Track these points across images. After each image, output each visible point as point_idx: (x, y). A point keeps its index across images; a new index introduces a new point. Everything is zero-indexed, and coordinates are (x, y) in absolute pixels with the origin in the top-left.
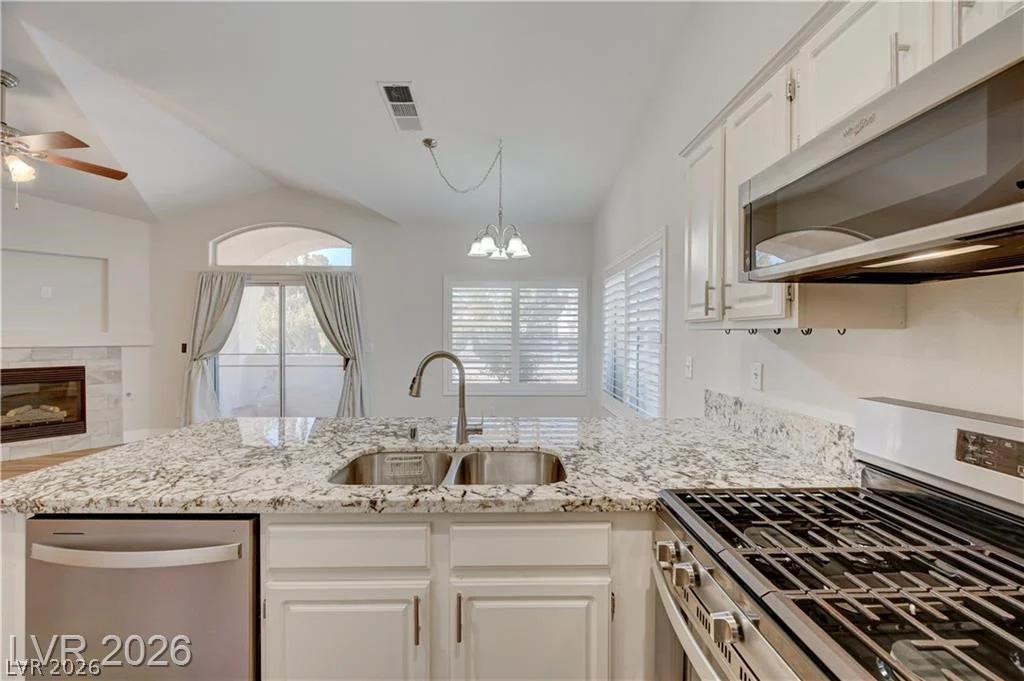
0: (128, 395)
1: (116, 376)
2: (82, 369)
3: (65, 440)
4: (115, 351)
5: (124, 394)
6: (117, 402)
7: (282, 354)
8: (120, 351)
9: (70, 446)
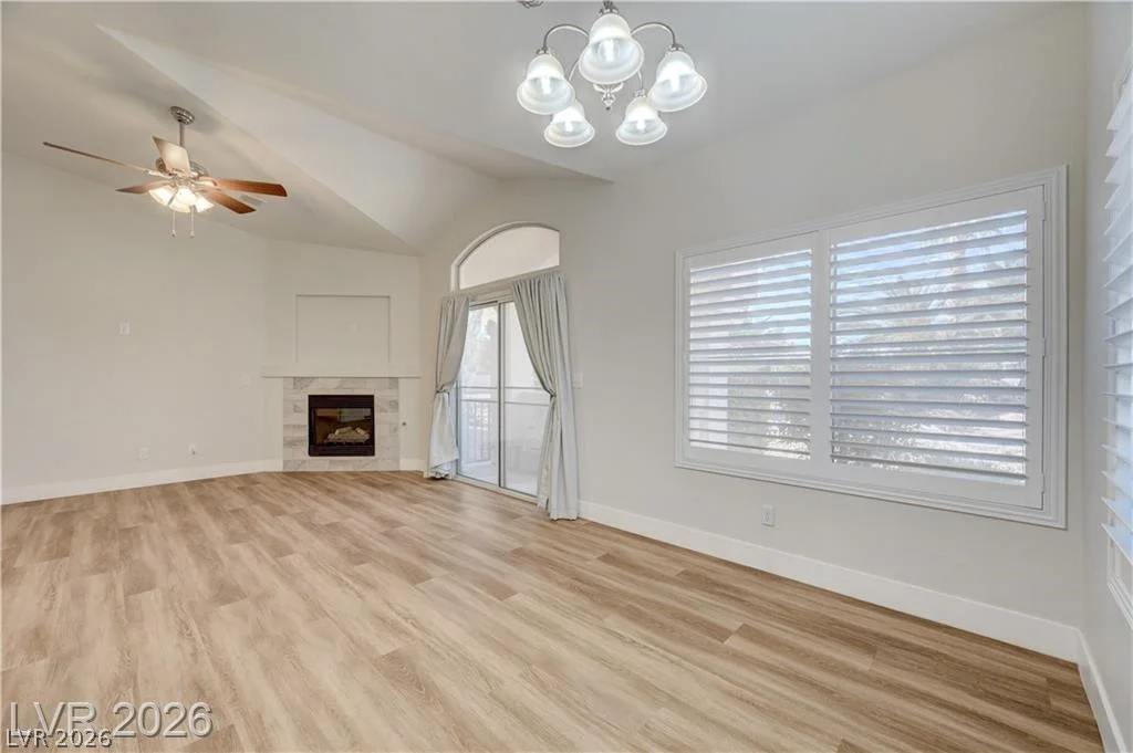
0: (404, 424)
1: (395, 405)
2: (372, 397)
3: (361, 461)
4: (394, 381)
5: (401, 424)
6: (395, 430)
7: (501, 387)
8: (397, 382)
9: (364, 466)
